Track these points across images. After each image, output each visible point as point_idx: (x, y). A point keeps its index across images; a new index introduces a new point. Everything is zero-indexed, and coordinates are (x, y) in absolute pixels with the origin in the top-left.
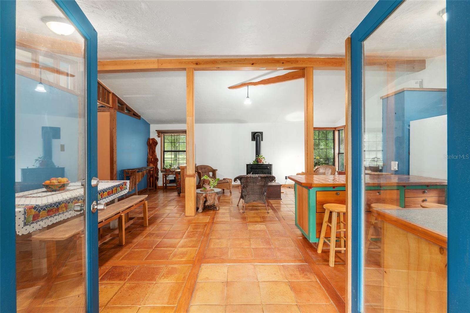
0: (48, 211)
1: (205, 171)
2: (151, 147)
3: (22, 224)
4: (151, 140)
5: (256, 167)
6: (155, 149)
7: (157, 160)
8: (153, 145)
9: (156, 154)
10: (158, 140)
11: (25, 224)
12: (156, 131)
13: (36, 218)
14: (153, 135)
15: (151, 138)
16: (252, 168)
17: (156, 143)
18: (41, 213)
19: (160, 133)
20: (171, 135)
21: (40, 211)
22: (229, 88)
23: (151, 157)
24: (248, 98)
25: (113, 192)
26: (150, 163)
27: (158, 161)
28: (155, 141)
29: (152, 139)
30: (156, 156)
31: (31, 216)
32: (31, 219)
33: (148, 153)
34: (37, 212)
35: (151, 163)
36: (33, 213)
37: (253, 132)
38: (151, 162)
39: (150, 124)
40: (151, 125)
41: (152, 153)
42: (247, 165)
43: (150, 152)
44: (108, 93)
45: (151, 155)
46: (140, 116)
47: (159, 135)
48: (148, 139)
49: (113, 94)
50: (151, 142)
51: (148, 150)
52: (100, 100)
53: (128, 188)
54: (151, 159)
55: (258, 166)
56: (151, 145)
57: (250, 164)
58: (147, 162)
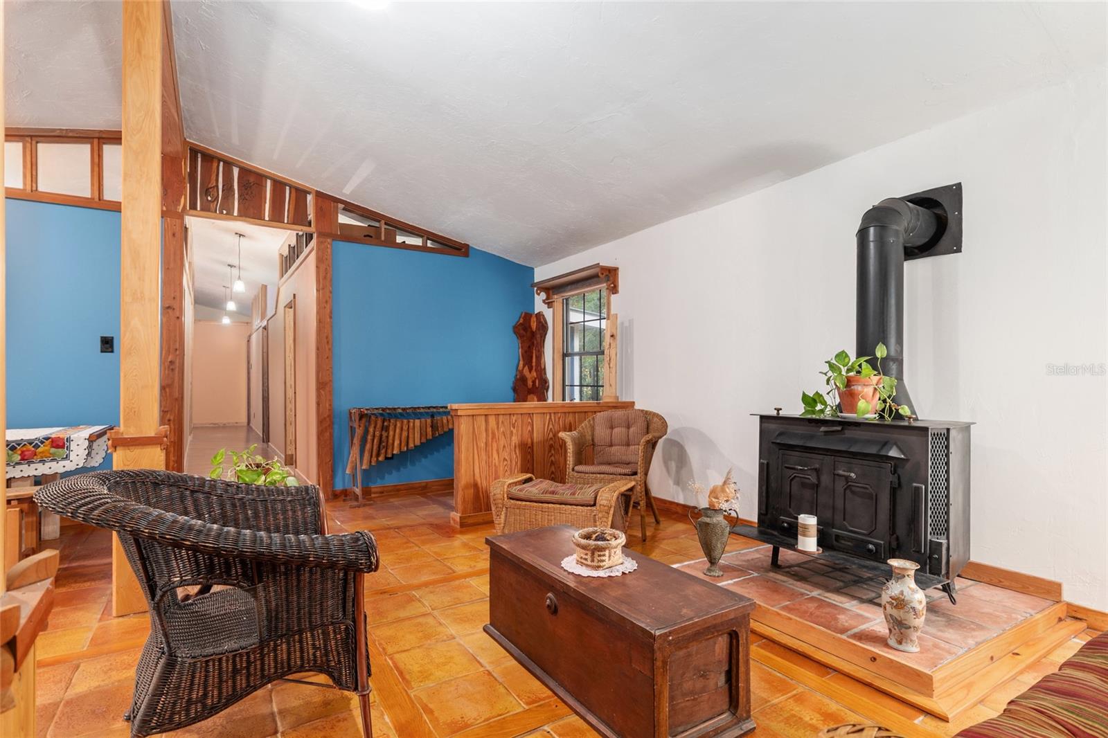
2: (535, 341)
4: (534, 319)
6: (542, 347)
7: (544, 382)
8: (538, 335)
9: (545, 364)
15: (535, 312)
17: (543, 327)
19: (550, 291)
23: (535, 374)
26: (530, 391)
27: (548, 385)
28: (544, 320)
29: (536, 316)
30: (545, 370)
38: (533, 391)
39: (533, 269)
41: (536, 362)
42: (764, 419)
43: (532, 357)
44: (300, 193)
45: (534, 368)
46: (467, 246)
47: (547, 298)
48: (520, 318)
49: (319, 195)
50: (534, 325)
51: (520, 350)
52: (267, 218)
53: (73, 456)
54: (534, 382)
55: (823, 429)
56: (533, 334)
57: (777, 419)
58: (515, 389)
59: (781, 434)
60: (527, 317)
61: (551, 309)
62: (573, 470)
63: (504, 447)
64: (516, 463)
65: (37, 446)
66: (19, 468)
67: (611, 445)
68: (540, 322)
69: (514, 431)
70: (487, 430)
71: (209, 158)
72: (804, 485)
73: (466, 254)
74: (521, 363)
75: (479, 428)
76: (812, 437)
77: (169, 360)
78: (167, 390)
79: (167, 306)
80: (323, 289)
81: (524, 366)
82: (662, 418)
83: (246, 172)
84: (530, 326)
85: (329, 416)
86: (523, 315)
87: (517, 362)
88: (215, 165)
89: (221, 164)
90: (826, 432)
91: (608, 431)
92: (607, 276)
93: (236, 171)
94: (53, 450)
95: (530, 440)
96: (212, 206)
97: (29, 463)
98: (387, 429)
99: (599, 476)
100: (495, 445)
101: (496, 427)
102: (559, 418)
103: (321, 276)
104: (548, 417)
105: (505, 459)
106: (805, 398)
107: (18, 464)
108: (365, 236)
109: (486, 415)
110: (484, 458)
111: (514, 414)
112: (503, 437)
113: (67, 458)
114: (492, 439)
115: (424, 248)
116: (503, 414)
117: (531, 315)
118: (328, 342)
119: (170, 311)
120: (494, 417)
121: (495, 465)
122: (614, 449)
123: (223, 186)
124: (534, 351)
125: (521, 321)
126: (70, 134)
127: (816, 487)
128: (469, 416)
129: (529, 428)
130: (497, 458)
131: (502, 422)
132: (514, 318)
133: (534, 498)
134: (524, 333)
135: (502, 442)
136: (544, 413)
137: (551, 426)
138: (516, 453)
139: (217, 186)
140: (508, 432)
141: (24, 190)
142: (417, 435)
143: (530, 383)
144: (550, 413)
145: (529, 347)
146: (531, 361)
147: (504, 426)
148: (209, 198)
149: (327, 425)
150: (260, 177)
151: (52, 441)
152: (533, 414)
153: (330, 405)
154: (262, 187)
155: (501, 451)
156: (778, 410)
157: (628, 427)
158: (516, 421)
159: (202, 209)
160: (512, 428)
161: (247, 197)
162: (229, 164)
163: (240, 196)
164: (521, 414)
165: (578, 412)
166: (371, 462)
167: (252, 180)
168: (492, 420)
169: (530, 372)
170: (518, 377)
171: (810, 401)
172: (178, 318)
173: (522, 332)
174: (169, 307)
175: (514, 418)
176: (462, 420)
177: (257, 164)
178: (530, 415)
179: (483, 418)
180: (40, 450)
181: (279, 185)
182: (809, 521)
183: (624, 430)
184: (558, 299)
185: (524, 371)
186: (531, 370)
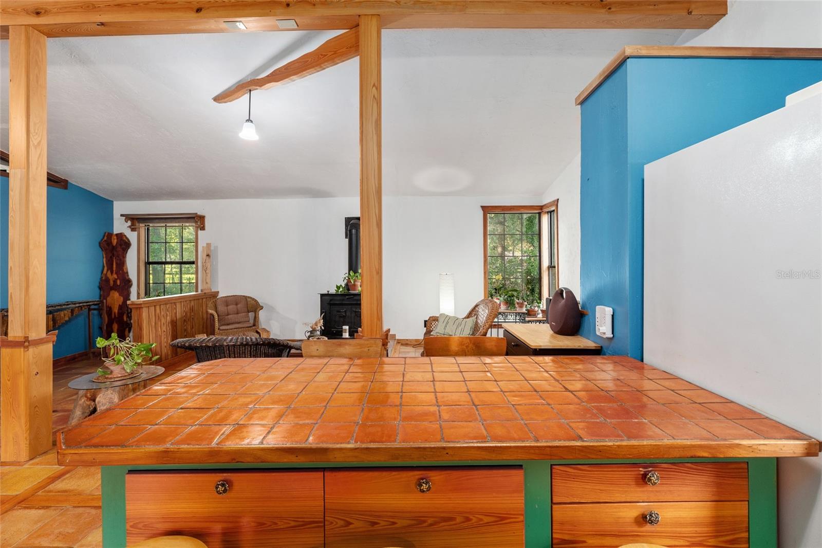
1: (237, 308)
2: (115, 253)
4: (115, 237)
5: (340, 300)
6: (124, 257)
7: (128, 283)
8: (119, 249)
9: (127, 269)
10: (132, 236)
12: (122, 215)
14: (120, 226)
15: (115, 232)
16: (332, 302)
17: (125, 244)
19: (135, 220)
20: (164, 225)
22: (217, 99)
23: (115, 276)
24: (249, 123)
26: (112, 289)
27: (132, 284)
28: (125, 238)
29: (117, 235)
30: (127, 273)
33: (104, 267)
35: (115, 290)
37: (348, 218)
38: (115, 288)
39: (113, 202)
40: (115, 203)
41: (116, 268)
42: (322, 295)
43: (112, 264)
45: (114, 272)
46: (66, 182)
47: (132, 225)
48: (104, 236)
50: (115, 242)
51: (104, 259)
54: (115, 281)
55: (347, 297)
56: (115, 248)
57: (328, 295)
58: (100, 288)
59: (331, 300)
60: (110, 235)
61: (136, 233)
62: (219, 329)
63: (164, 323)
68: (122, 240)
69: (168, 314)
70: (155, 315)
72: (340, 317)
73: (63, 187)
74: (106, 269)
75: (152, 313)
76: (343, 300)
81: (108, 270)
82: (253, 299)
84: (111, 243)
86: (106, 235)
87: (101, 268)
90: (348, 298)
91: (226, 308)
95: (175, 319)
100: (159, 323)
101: (159, 312)
105: (164, 331)
106: (337, 286)
109: (155, 306)
110: (154, 332)
111: (167, 304)
112: (163, 318)
114: (158, 319)
116: (163, 304)
117: (113, 235)
120: (158, 306)
121: (160, 335)
124: (114, 260)
125: (105, 238)
127: (344, 316)
129: (175, 311)
130: (160, 331)
132: (99, 235)
134: (107, 247)
138: (169, 327)
140: (165, 315)
143: (112, 283)
145: (111, 257)
146: (112, 267)
147: (163, 311)
155: (162, 326)
156: (328, 291)
157: (237, 305)
158: (169, 308)
164: (171, 303)
168: (158, 309)
169: (112, 275)
170: (104, 278)
171: (338, 287)
173: (105, 246)
178: (176, 304)
182: (346, 327)
183: (234, 306)
184: (142, 227)
185: (108, 274)
186: (112, 273)
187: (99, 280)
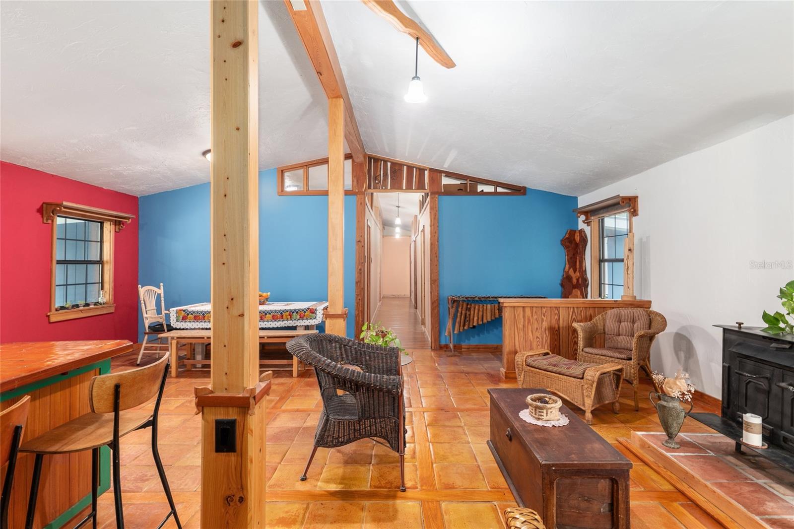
0: (195, 317)
2: (578, 250)
3: (175, 321)
4: (578, 234)
6: (584, 255)
8: (581, 246)
9: (585, 266)
10: (588, 232)
11: (177, 321)
13: (184, 319)
15: (579, 229)
17: (584, 240)
18: (189, 316)
19: (589, 213)
21: (188, 314)
23: (579, 274)
24: (416, 81)
25: (284, 317)
26: (575, 287)
27: (588, 284)
28: (584, 235)
29: (579, 232)
30: (586, 271)
31: (181, 317)
32: (181, 318)
34: (186, 315)
35: (579, 289)
36: (183, 314)
38: (577, 286)
39: (577, 196)
40: (579, 198)
41: (579, 266)
42: (726, 331)
43: (576, 262)
44: (421, 170)
45: (578, 270)
46: (524, 188)
47: (586, 219)
48: (566, 233)
49: (431, 170)
50: (577, 239)
51: (566, 257)
52: (404, 188)
53: (317, 318)
54: (578, 280)
55: (773, 345)
56: (577, 245)
57: (739, 333)
58: (562, 285)
60: (572, 233)
61: (590, 227)
62: (582, 350)
63: (537, 329)
64: (546, 341)
65: (305, 312)
66: (299, 321)
67: (619, 335)
68: (582, 236)
69: (545, 319)
70: (524, 317)
71: (377, 160)
72: (758, 390)
73: (524, 194)
74: (567, 266)
75: (518, 315)
76: (764, 350)
77: (359, 268)
78: (359, 284)
79: (358, 240)
80: (433, 225)
81: (570, 268)
82: (663, 318)
83: (394, 164)
84: (574, 240)
85: (437, 300)
86: (568, 232)
87: (564, 266)
88: (379, 163)
89: (382, 162)
90: (778, 349)
91: (616, 324)
92: (629, 204)
93: (389, 164)
94: (311, 314)
95: (557, 326)
96: (378, 185)
97: (303, 319)
98: (469, 310)
99: (601, 357)
100: (530, 327)
101: (530, 315)
102: (581, 311)
103: (433, 217)
104: (572, 310)
105: (537, 337)
107: (299, 319)
108: (458, 190)
109: (523, 307)
110: (522, 335)
111: (544, 307)
112: (536, 322)
113: (315, 318)
114: (528, 323)
115: (495, 193)
116: (536, 307)
117: (575, 232)
118: (436, 256)
119: (360, 243)
120: (529, 308)
121: (530, 341)
122: (620, 338)
123: (383, 174)
124: (578, 258)
125: (568, 236)
126: (320, 161)
127: (767, 393)
128: (511, 307)
129: (557, 317)
130: (531, 336)
131: (536, 312)
132: (562, 233)
133: (542, 367)
134: (570, 245)
135: (535, 326)
136: (568, 307)
137: (574, 317)
138: (546, 334)
139: (380, 175)
140: (540, 319)
141: (303, 191)
142: (489, 315)
143: (574, 281)
144: (573, 307)
145: (574, 254)
146: (575, 265)
147: (537, 315)
148: (377, 182)
149: (436, 305)
150: (401, 165)
151: (310, 310)
152: (559, 307)
153: (438, 294)
154: (401, 170)
155: (534, 332)
156: (740, 324)
158: (546, 312)
159: (374, 188)
160: (543, 317)
161: (394, 178)
162: (386, 161)
163: (391, 178)
164: (550, 307)
165: (597, 307)
166: (460, 329)
167: (397, 167)
168: (528, 311)
169: (575, 273)
170: (565, 276)
171: (772, 319)
172: (363, 246)
173: (568, 244)
174: (359, 241)
175: (544, 310)
176: (507, 310)
177: (399, 159)
178: (557, 308)
179: (521, 309)
180: (306, 314)
181: (410, 168)
182: (755, 420)
183: (629, 324)
184: (594, 220)
185: (570, 272)
186: (575, 271)
187: (561, 278)
